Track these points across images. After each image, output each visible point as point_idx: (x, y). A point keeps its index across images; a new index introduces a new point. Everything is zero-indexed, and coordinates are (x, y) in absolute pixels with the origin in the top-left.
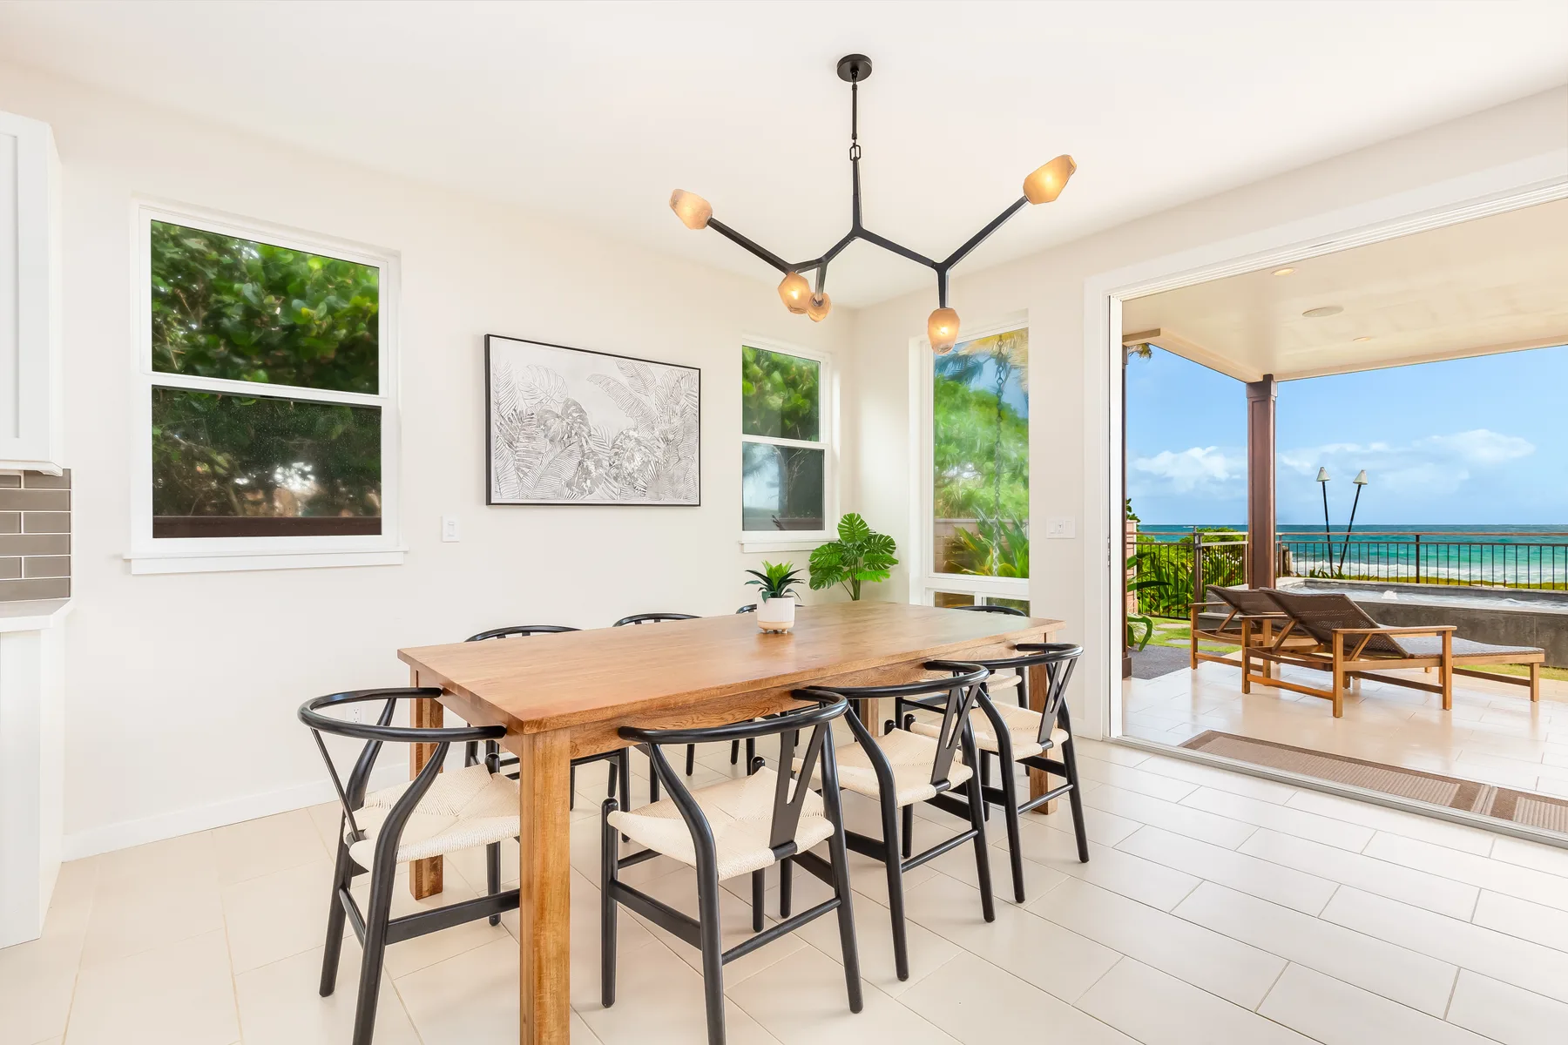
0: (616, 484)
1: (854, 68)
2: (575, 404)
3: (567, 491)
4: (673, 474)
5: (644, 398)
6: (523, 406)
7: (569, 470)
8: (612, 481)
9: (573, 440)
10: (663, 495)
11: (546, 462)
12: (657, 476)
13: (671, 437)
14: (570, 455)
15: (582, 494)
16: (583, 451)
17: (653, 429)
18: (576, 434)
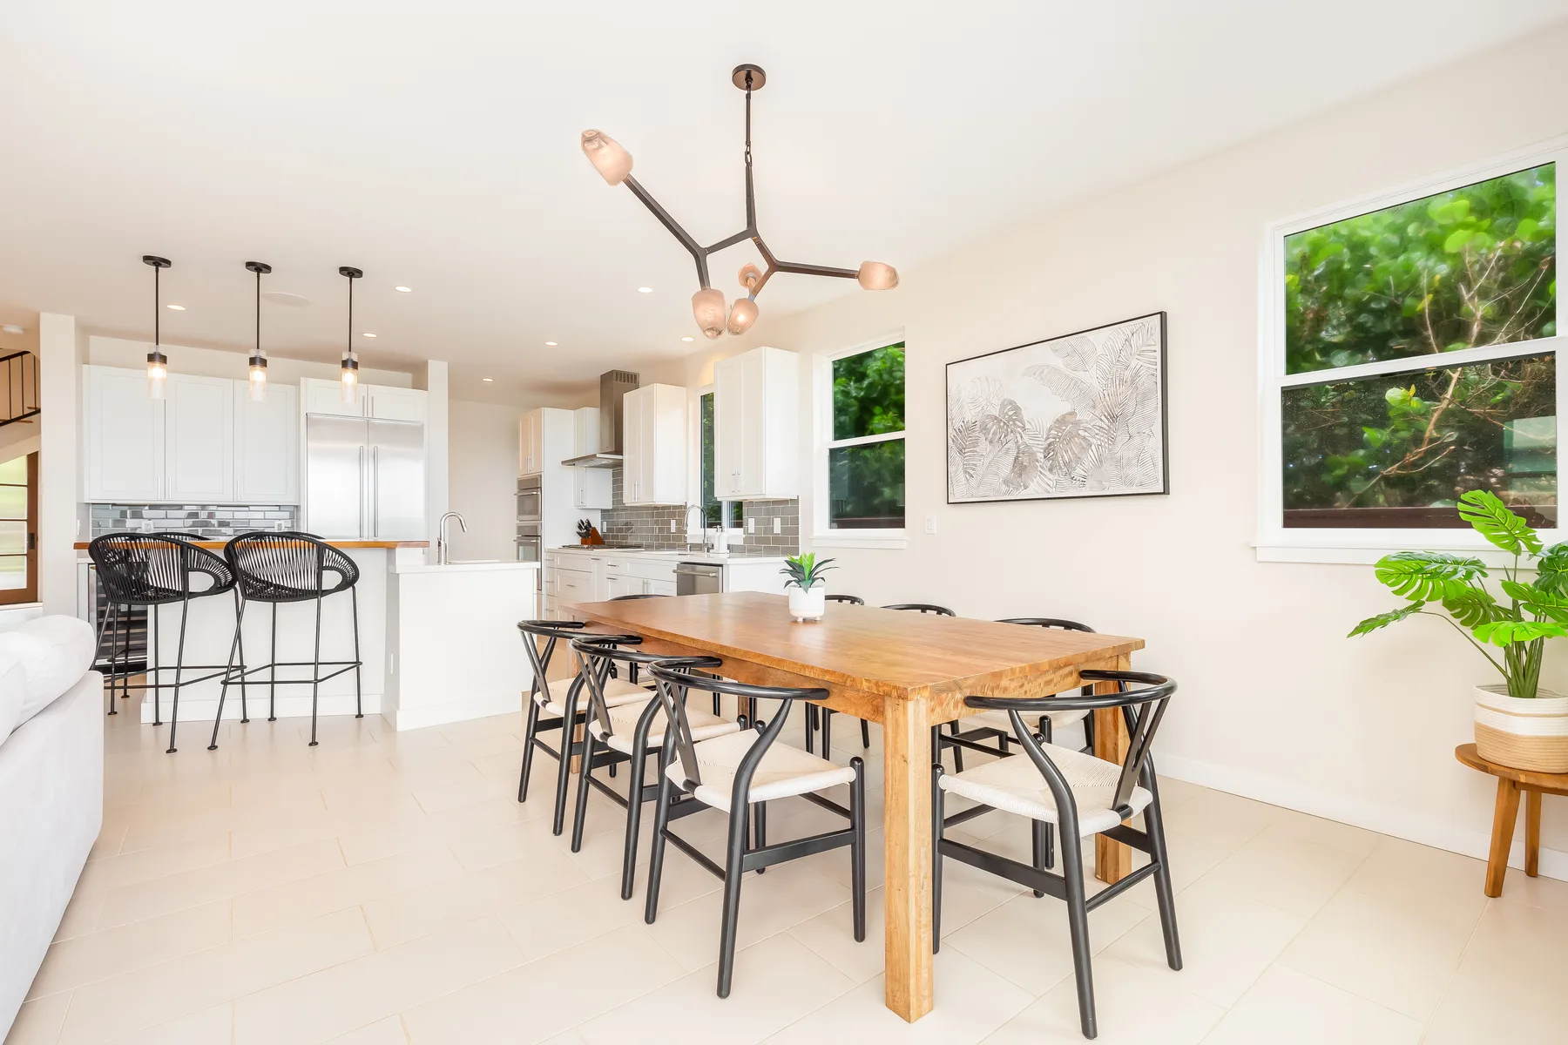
0: (1051, 476)
1: (749, 77)
2: (1011, 402)
3: (1004, 488)
4: (1122, 458)
5: (1081, 375)
6: (970, 416)
7: (1006, 467)
8: (1047, 473)
9: (1009, 438)
10: (1107, 484)
11: (987, 462)
12: (1100, 461)
13: (1117, 411)
14: (1007, 453)
15: (1017, 489)
16: (1018, 448)
17: (1094, 407)
18: (1012, 432)
